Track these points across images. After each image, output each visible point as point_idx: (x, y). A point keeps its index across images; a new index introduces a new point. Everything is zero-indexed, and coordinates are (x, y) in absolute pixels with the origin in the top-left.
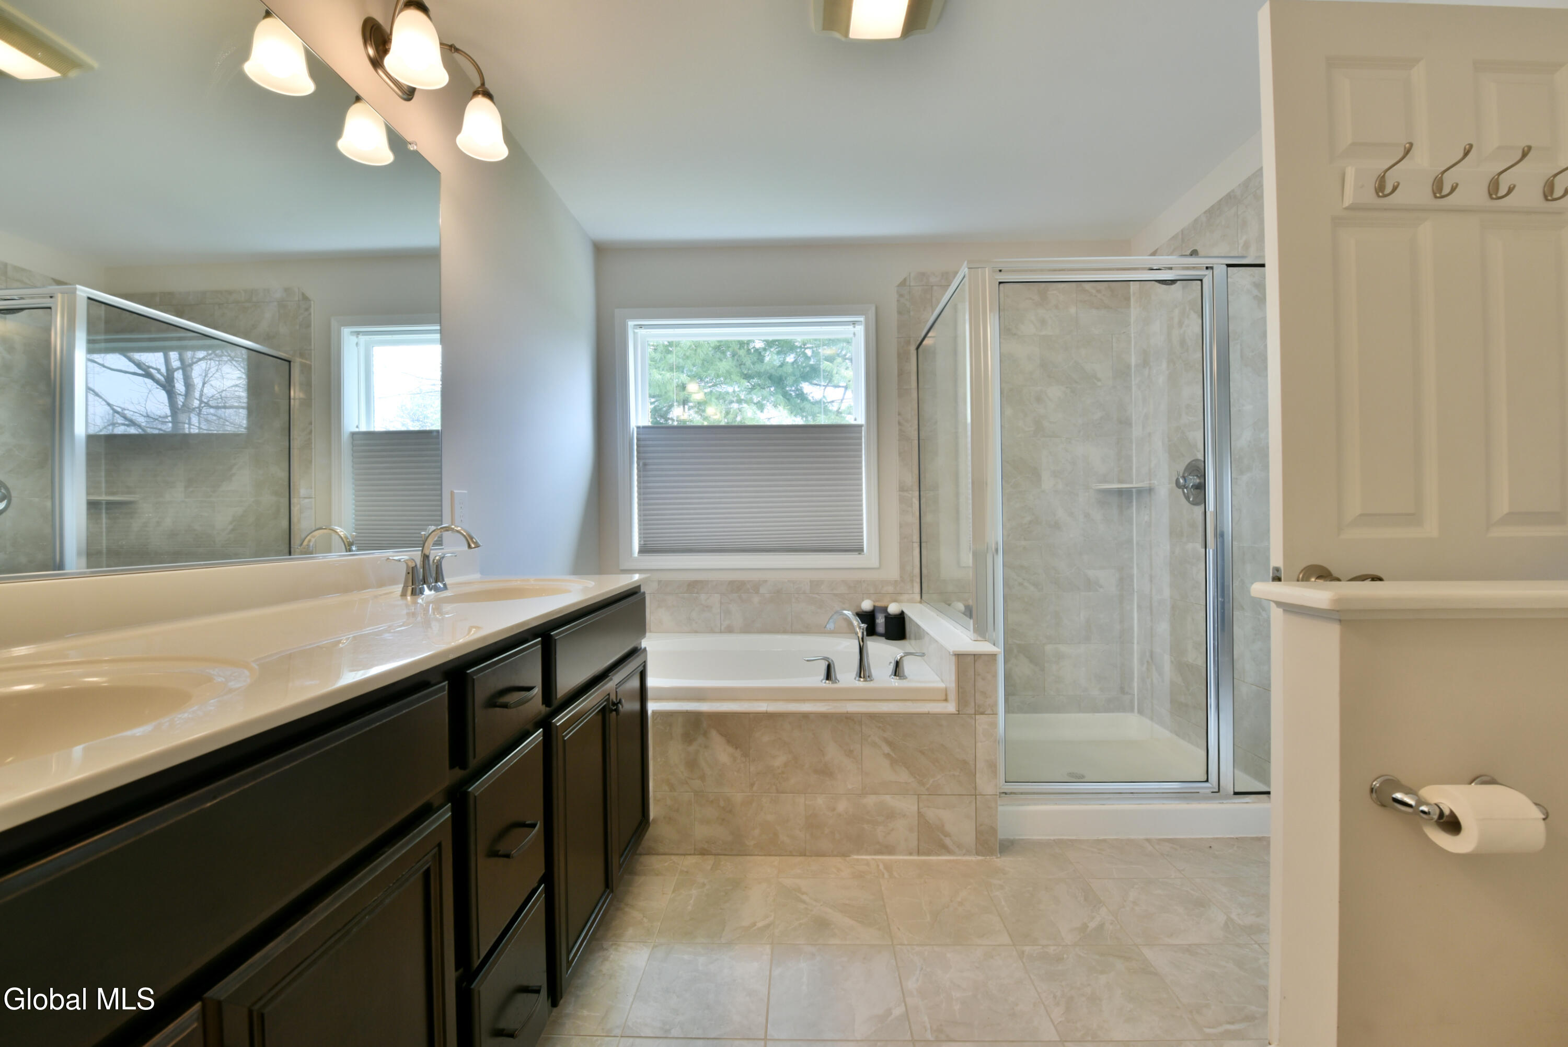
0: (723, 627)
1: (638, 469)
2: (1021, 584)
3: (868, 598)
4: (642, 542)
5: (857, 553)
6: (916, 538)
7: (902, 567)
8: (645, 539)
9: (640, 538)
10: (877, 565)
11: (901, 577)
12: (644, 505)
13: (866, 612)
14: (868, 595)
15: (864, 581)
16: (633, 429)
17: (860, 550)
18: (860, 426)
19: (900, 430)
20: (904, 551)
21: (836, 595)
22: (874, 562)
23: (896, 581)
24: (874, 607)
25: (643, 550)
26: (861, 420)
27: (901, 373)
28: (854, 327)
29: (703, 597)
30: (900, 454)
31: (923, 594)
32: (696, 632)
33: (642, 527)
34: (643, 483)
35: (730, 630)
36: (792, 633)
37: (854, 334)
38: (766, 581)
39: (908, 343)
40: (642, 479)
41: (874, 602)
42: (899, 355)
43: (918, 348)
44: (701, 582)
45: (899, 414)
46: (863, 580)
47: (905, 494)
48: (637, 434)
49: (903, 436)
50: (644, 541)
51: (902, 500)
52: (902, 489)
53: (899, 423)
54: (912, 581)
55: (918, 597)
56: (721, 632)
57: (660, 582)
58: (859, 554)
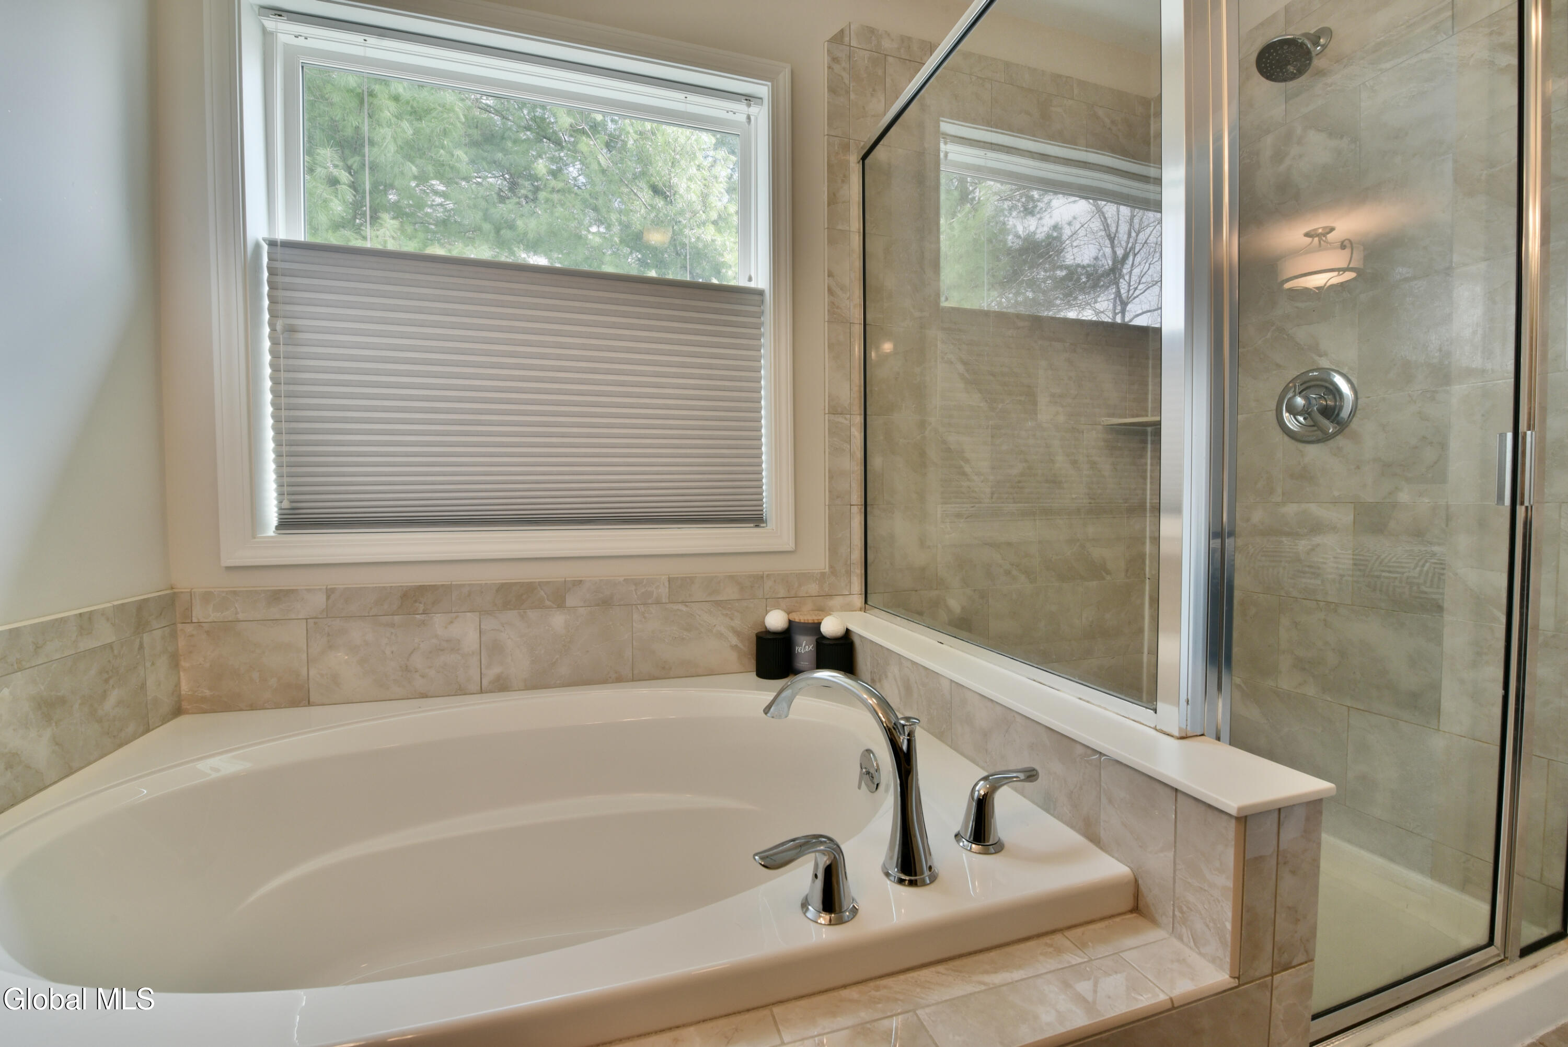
0: (485, 682)
1: (271, 338)
2: (1008, 573)
3: (777, 607)
4: (286, 504)
5: (752, 525)
6: (856, 497)
7: (833, 550)
8: (294, 497)
9: (281, 494)
10: (790, 546)
11: (831, 567)
12: (290, 432)
13: (775, 633)
14: (774, 602)
15: (768, 575)
16: (257, 246)
17: (757, 520)
18: (760, 293)
19: (832, 304)
20: (836, 521)
21: (718, 603)
22: (788, 543)
23: (823, 574)
24: (790, 622)
25: (289, 522)
26: (761, 279)
27: (833, 200)
28: (749, 106)
29: (438, 620)
30: (831, 346)
31: (868, 595)
32: (424, 696)
33: (285, 470)
34: (287, 371)
35: (502, 686)
36: (633, 680)
37: (749, 118)
38: (581, 581)
39: (846, 148)
40: (282, 361)
41: (788, 613)
42: (830, 166)
43: (864, 158)
44: (434, 588)
45: (830, 275)
46: (766, 573)
47: (840, 419)
48: (270, 259)
49: (835, 316)
50: (292, 502)
51: (834, 430)
52: (835, 410)
53: (830, 291)
54: (849, 573)
55: (858, 600)
56: (481, 691)
57: (330, 592)
58: (757, 526)
